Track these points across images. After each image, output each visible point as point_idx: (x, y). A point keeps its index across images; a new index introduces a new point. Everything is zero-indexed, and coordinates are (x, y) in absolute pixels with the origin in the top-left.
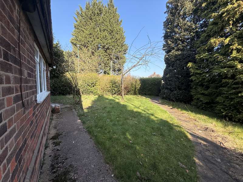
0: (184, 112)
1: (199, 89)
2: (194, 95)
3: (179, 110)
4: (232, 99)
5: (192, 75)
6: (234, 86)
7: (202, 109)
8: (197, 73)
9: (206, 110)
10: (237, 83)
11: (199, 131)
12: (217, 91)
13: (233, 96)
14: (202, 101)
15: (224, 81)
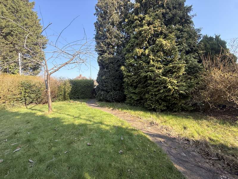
1: (131, 89)
2: (127, 94)
4: (156, 95)
5: (125, 77)
6: (155, 85)
7: (134, 105)
8: (128, 76)
9: (137, 106)
11: (149, 128)
12: (144, 90)
13: (157, 93)
14: (133, 99)
15: (149, 81)
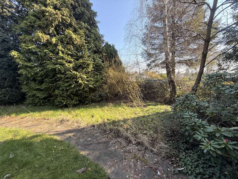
0: (23, 115)
1: (33, 85)
2: (27, 92)
3: (13, 115)
4: (67, 90)
6: (66, 80)
8: (27, 66)
10: (67, 78)
11: (58, 127)
12: (53, 85)
13: (68, 88)
14: (38, 97)
15: (58, 76)
